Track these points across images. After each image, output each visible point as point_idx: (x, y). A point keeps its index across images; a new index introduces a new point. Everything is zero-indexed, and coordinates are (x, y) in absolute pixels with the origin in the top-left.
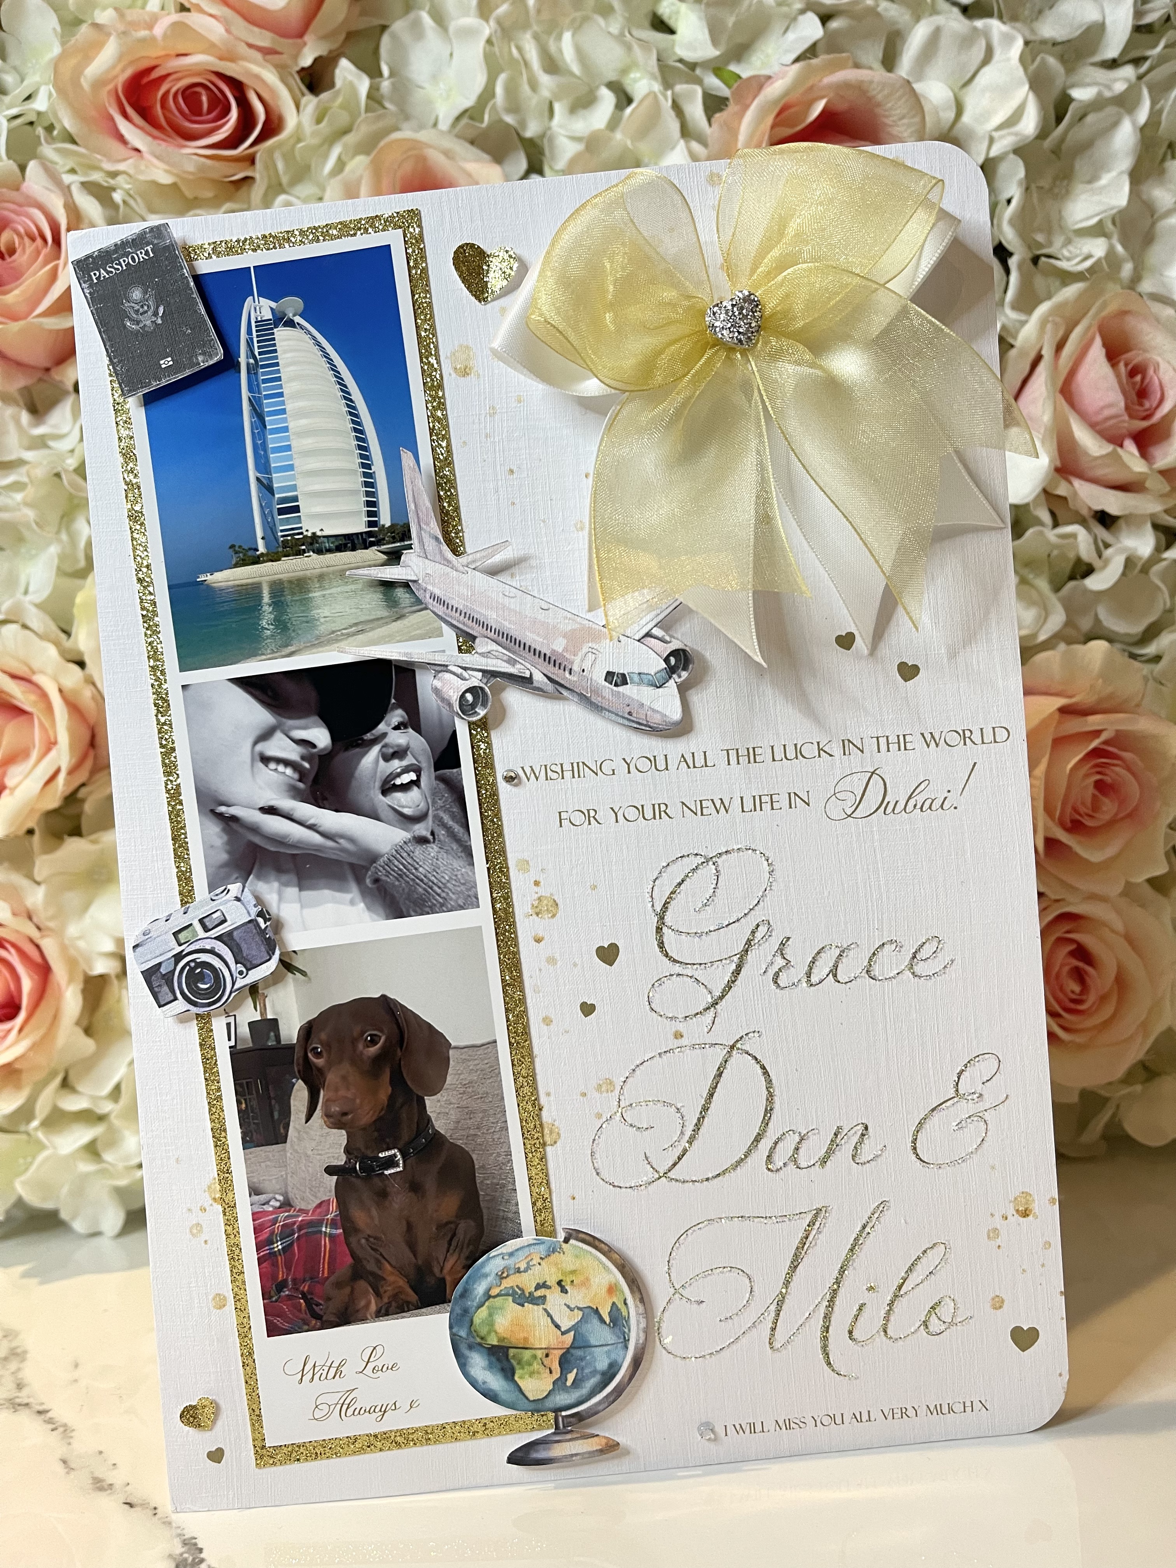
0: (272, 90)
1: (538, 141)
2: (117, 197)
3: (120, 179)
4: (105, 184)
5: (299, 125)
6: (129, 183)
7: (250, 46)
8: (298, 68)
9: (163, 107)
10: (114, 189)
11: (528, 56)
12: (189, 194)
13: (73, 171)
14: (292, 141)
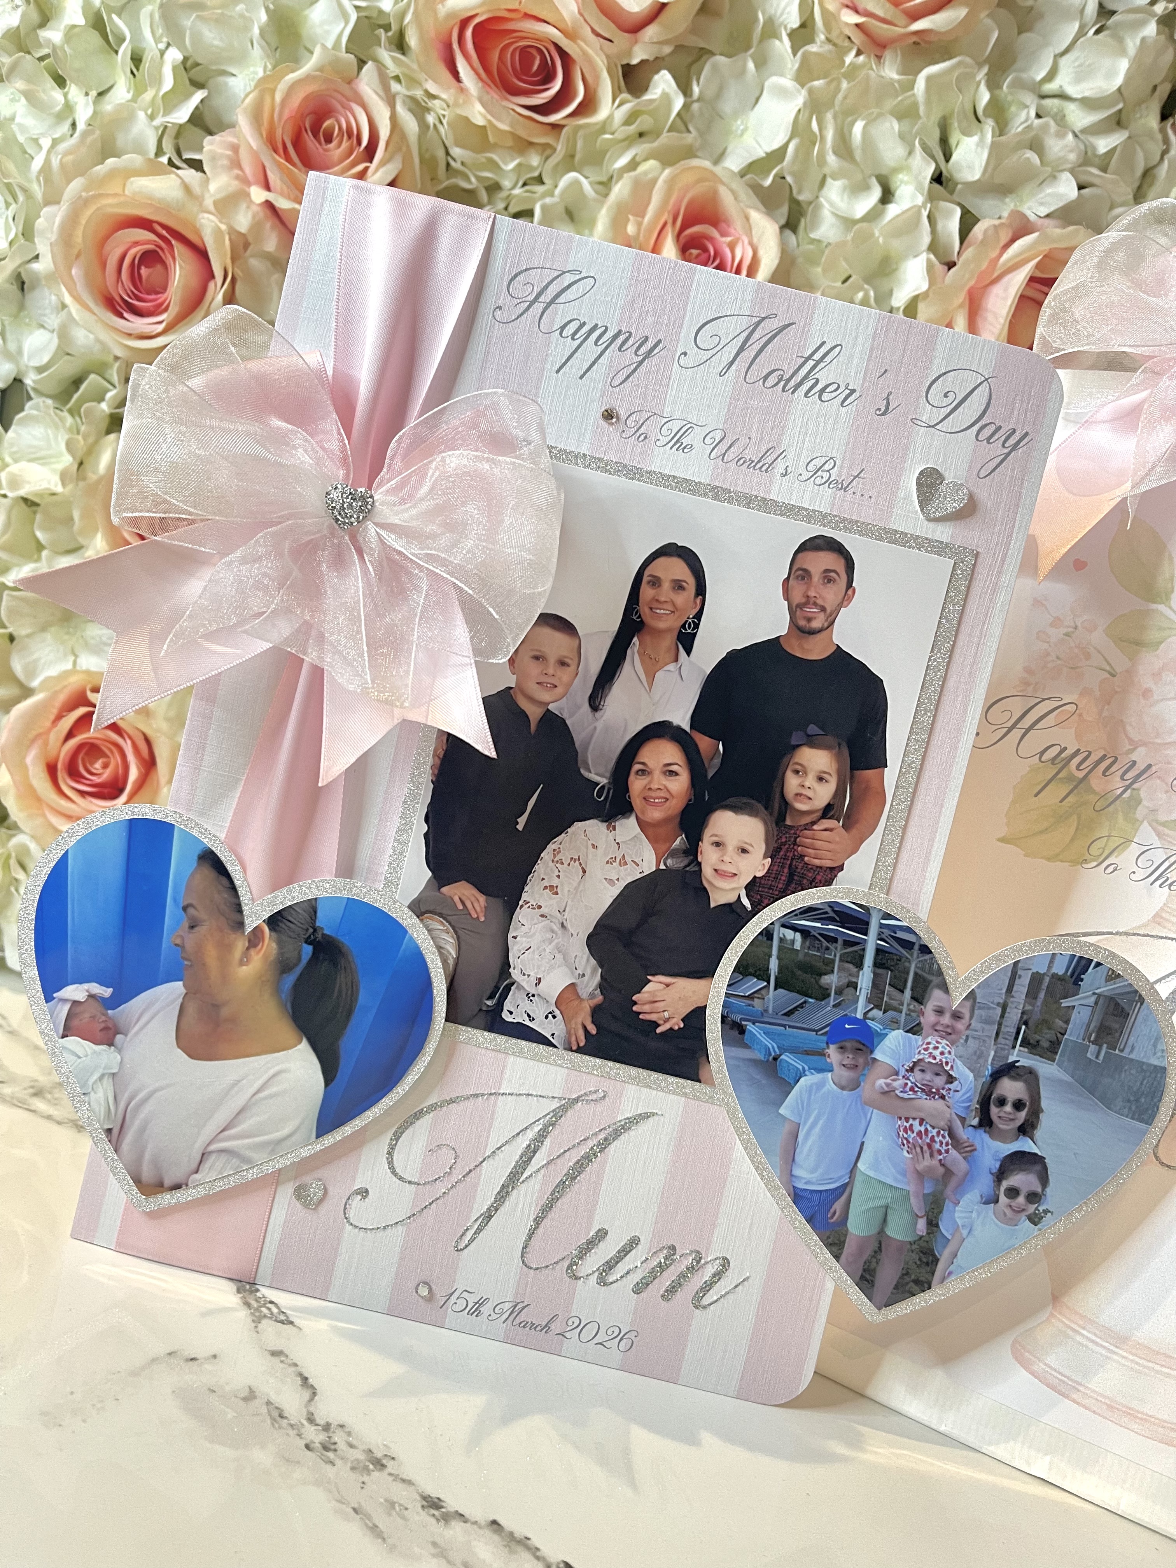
0: (597, 77)
1: (804, 205)
2: (431, 119)
3: (436, 102)
4: (423, 104)
5: (610, 117)
6: (444, 110)
7: (593, 31)
8: (625, 62)
9: (500, 58)
10: (428, 110)
11: (824, 132)
12: (491, 139)
13: (397, 79)
14: (598, 127)
